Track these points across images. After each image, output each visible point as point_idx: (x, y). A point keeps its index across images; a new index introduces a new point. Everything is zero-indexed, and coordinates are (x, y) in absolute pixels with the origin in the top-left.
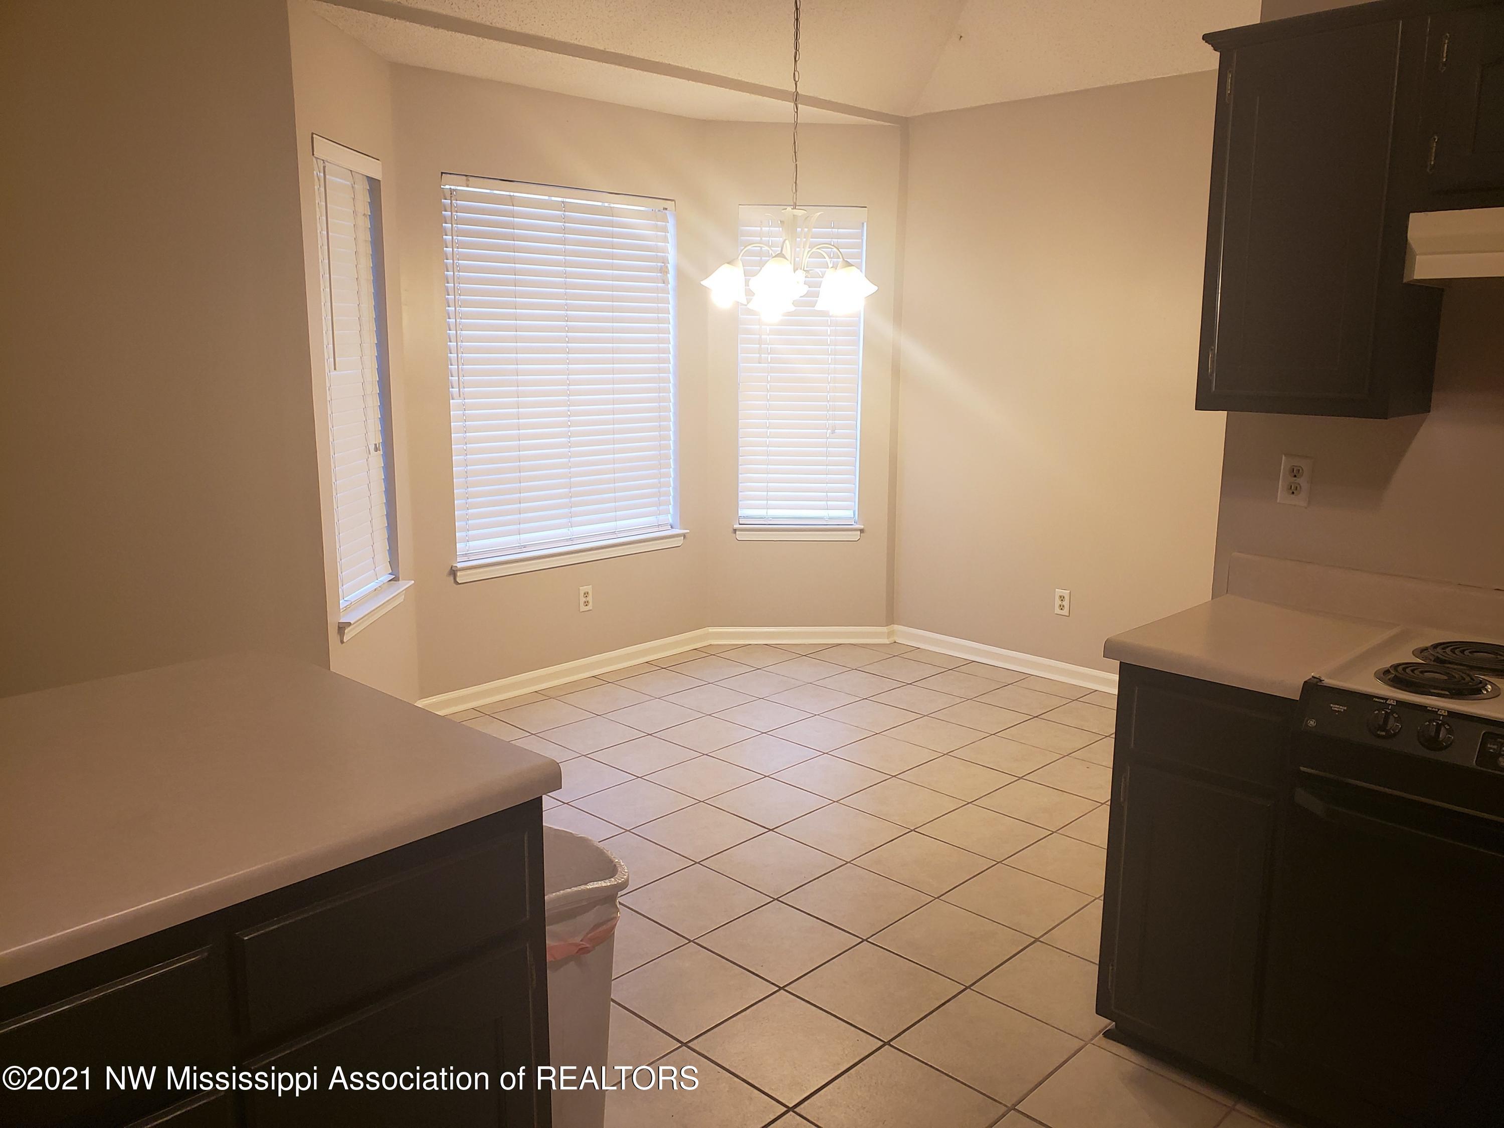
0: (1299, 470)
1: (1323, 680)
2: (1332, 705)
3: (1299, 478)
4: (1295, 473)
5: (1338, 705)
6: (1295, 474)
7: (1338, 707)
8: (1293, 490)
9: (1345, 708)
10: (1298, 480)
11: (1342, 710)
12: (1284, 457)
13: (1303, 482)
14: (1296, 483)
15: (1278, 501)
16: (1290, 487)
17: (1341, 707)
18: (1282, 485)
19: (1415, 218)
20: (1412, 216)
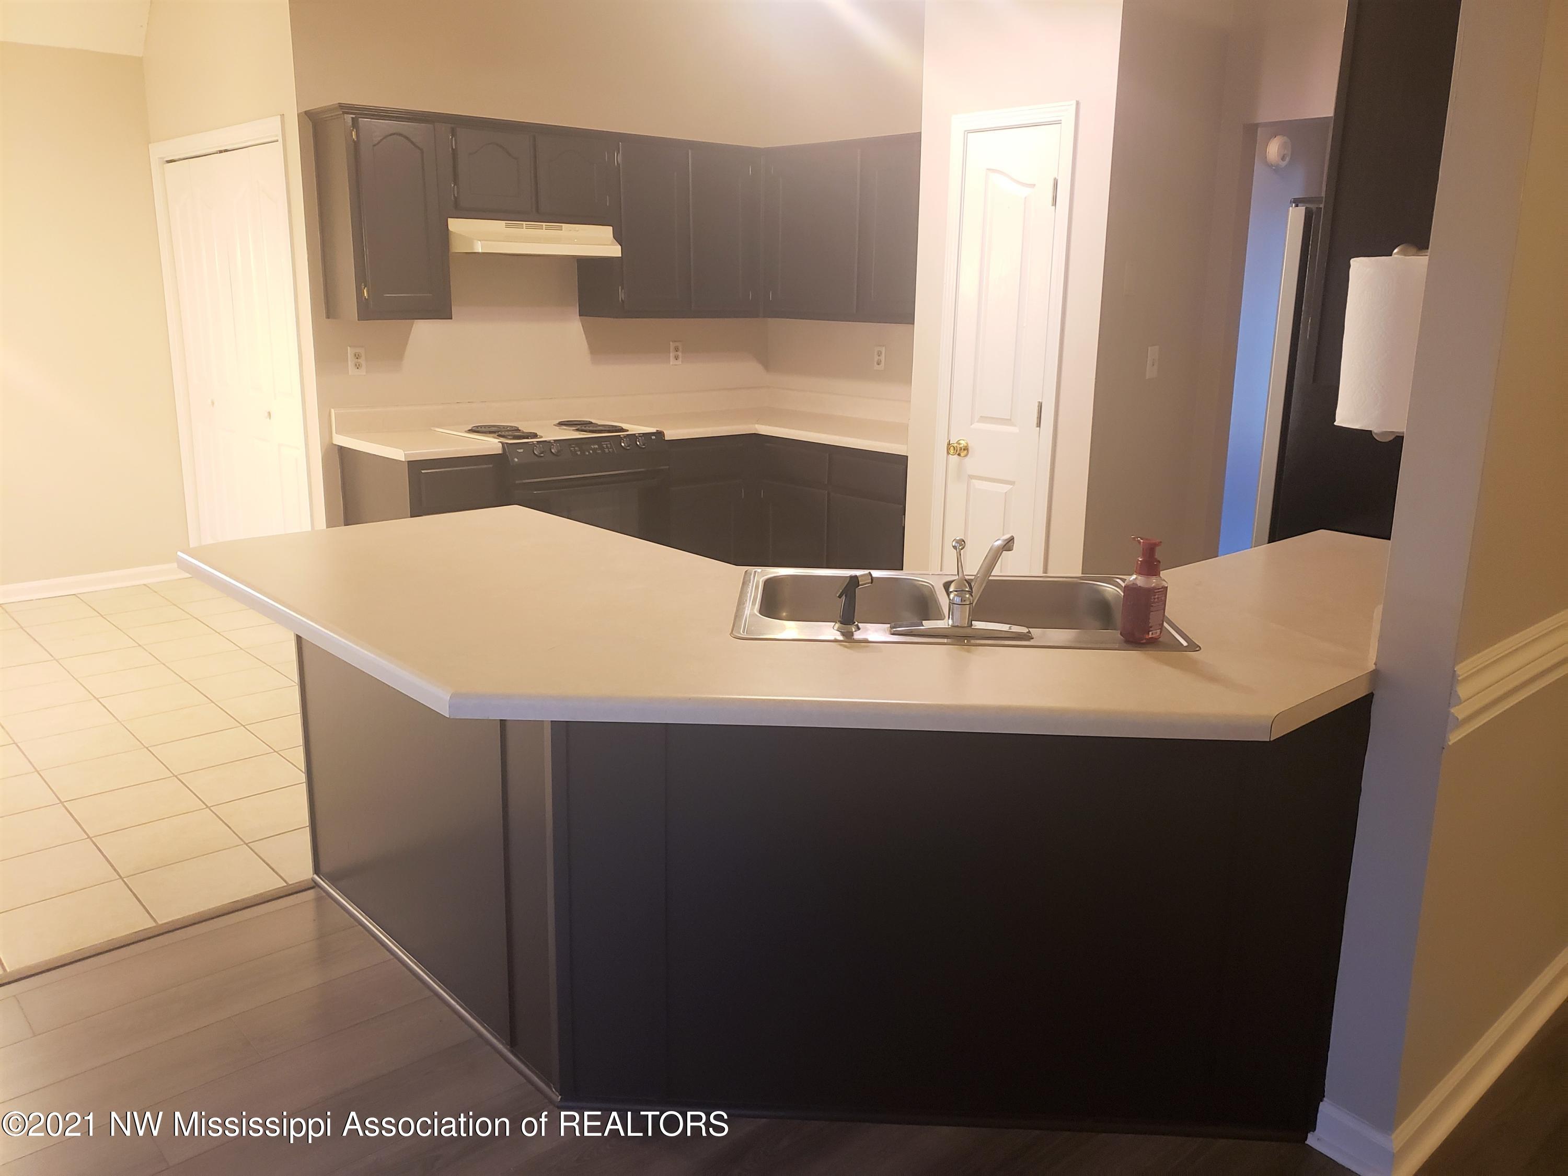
0: (360, 354)
2: (518, 450)
6: (358, 356)
7: (520, 450)
8: (358, 366)
9: (523, 449)
10: (359, 360)
11: (522, 451)
12: (349, 348)
13: (362, 361)
14: (358, 362)
15: (351, 374)
16: (355, 365)
18: (350, 364)
19: (451, 221)
20: (449, 219)
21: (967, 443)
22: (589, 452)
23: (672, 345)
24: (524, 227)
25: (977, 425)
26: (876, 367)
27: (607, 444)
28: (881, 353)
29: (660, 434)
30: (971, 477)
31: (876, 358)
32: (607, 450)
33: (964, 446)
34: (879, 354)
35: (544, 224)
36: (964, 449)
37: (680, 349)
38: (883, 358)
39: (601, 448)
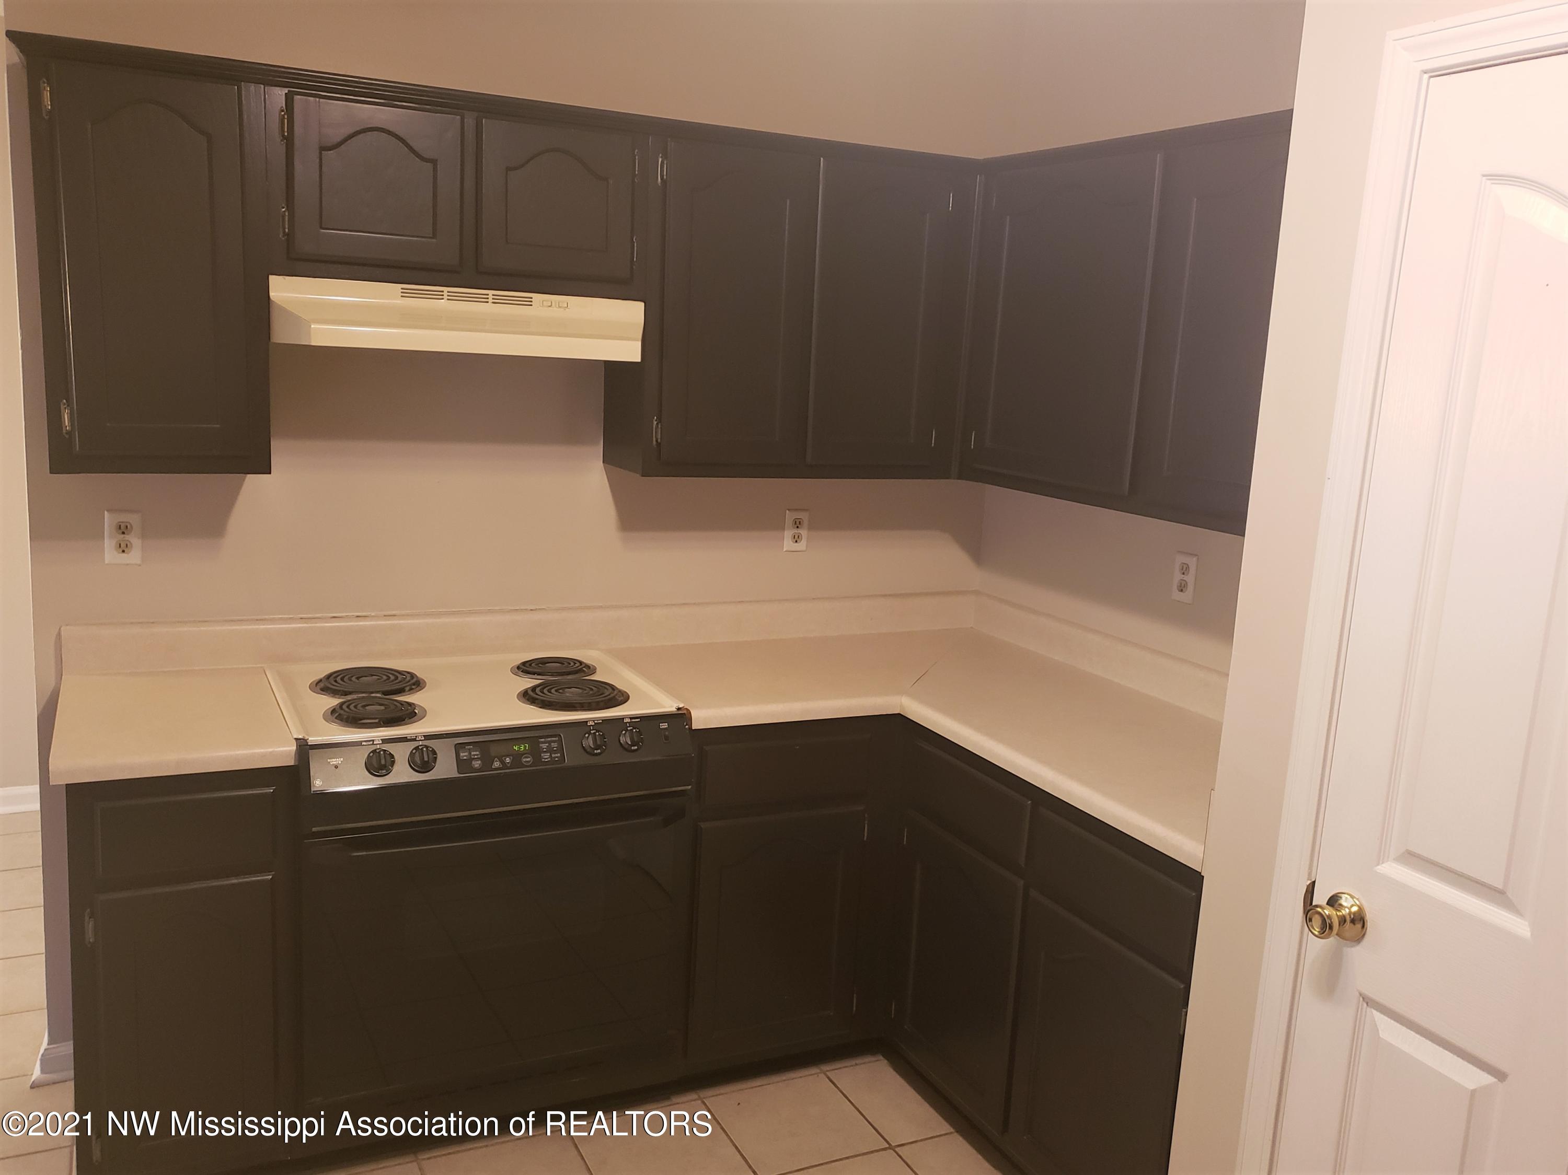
0: (127, 527)
1: (308, 739)
2: (329, 760)
3: (128, 534)
4: (123, 529)
5: (334, 759)
6: (123, 531)
7: (335, 760)
8: (123, 548)
9: (342, 759)
10: (127, 537)
11: (340, 762)
12: (106, 512)
13: (134, 540)
14: (125, 540)
15: (106, 562)
16: (119, 546)
17: (337, 760)
18: (109, 544)
19: (274, 280)
20: (271, 277)
21: (1360, 909)
22: (502, 762)
23: (790, 517)
24: (445, 297)
25: (1393, 870)
26: (1177, 595)
27: (550, 742)
28: (1188, 568)
29: (681, 717)
30: (1368, 1001)
31: (1178, 577)
32: (546, 756)
33: (1350, 913)
34: (1185, 570)
35: (491, 292)
36: (1353, 921)
37: (806, 523)
38: (1190, 578)
39: (535, 752)
